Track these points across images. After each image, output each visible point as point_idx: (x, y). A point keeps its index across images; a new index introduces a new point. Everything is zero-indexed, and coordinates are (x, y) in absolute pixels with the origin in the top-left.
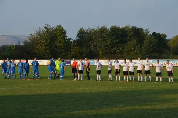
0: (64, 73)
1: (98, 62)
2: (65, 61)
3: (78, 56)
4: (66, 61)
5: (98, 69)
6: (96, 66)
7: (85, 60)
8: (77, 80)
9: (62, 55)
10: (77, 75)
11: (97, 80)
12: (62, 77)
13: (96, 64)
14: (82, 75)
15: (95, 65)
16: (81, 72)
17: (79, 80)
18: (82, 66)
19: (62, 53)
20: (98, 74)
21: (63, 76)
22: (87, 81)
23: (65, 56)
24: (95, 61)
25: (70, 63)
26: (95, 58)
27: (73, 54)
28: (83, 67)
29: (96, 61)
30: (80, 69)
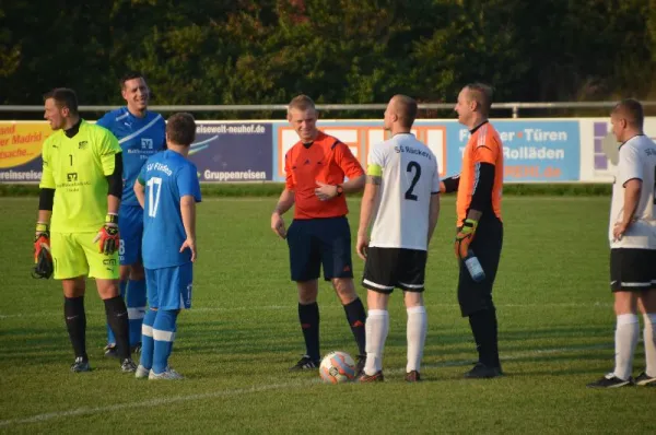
0: (186, 279)
1: (634, 140)
2: (202, 127)
3: (366, 70)
4: (217, 127)
5: (629, 228)
6: (604, 191)
7: (451, 114)
8: (354, 373)
9: (163, 56)
10: (357, 312)
11: (619, 372)
12: (158, 335)
13: (600, 163)
14: (414, 314)
15: (588, 174)
16: (401, 269)
17: (379, 376)
18: (409, 195)
19: (165, 26)
20: (622, 299)
21: (171, 320)
22: (479, 385)
23: (194, 68)
24: (586, 125)
25: (258, 152)
26: (588, 86)
27: (302, 40)
28: (421, 206)
29: (599, 129)
30: (386, 232)
